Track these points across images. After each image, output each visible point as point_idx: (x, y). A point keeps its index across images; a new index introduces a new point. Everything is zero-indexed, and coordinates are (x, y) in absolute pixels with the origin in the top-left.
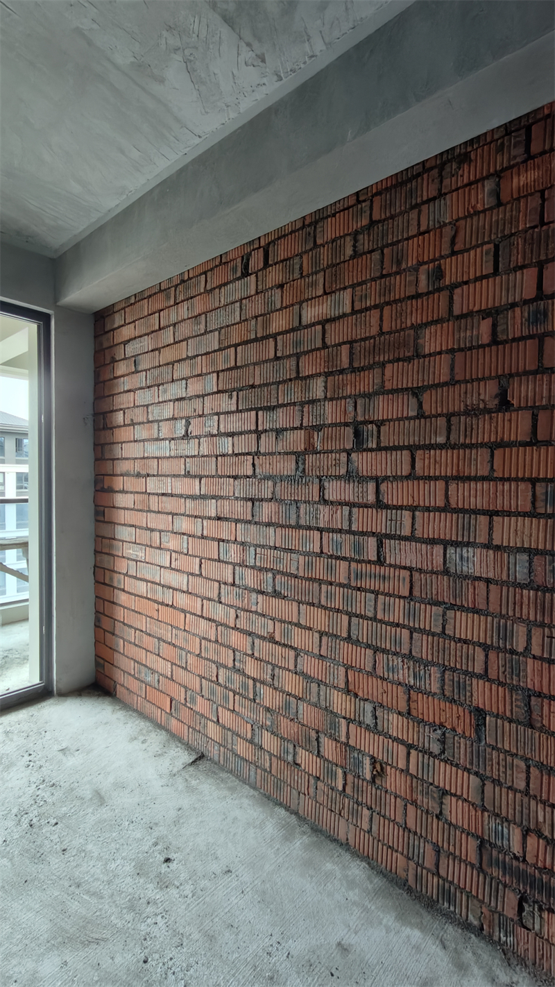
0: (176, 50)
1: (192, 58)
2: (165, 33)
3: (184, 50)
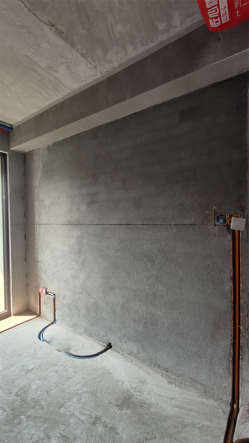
0: (63, 63)
1: (69, 66)
2: (59, 58)
3: (66, 63)
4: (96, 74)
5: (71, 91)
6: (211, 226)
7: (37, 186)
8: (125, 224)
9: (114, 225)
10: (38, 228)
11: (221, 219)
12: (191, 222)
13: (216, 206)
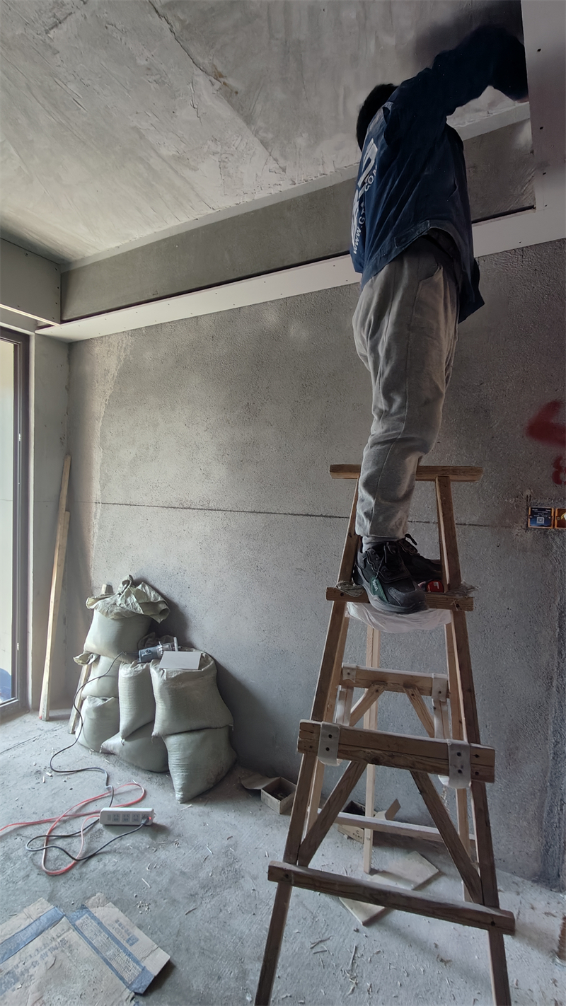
0: (214, 154)
1: (226, 160)
2: (209, 143)
3: (221, 154)
4: (281, 182)
5: (211, 211)
6: (517, 530)
7: (102, 415)
8: (321, 516)
9: (295, 515)
10: (99, 511)
11: (541, 516)
12: (474, 519)
13: (530, 489)
